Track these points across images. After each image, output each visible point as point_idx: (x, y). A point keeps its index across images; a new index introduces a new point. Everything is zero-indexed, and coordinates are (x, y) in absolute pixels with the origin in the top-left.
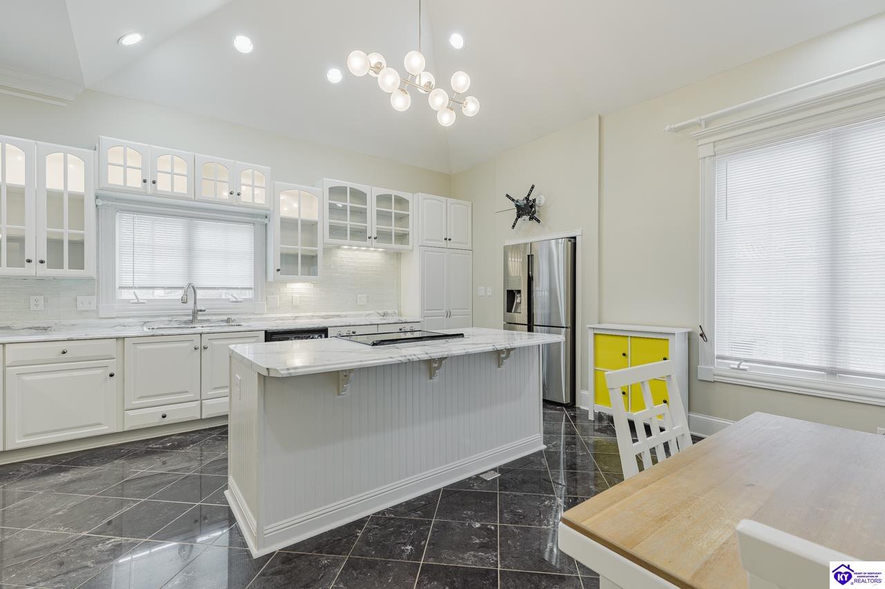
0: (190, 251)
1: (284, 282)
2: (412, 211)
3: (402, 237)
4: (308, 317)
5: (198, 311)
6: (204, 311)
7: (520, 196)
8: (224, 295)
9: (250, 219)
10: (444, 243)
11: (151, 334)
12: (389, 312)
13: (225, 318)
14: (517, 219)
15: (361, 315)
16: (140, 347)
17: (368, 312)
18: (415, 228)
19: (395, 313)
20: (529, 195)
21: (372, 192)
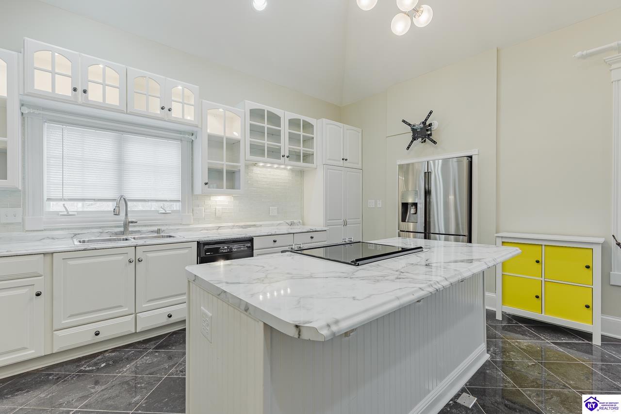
0: (120, 164)
1: (209, 195)
2: (317, 135)
3: (307, 157)
4: (228, 227)
5: (129, 222)
6: (136, 222)
7: (417, 122)
8: (154, 206)
9: (178, 135)
10: (341, 163)
11: (83, 248)
12: (295, 221)
13: (155, 228)
14: (412, 142)
15: (272, 225)
16: (71, 262)
17: (278, 222)
18: (318, 149)
19: (300, 223)
20: (426, 120)
21: (286, 116)
